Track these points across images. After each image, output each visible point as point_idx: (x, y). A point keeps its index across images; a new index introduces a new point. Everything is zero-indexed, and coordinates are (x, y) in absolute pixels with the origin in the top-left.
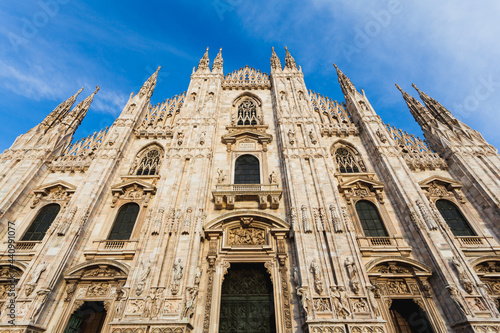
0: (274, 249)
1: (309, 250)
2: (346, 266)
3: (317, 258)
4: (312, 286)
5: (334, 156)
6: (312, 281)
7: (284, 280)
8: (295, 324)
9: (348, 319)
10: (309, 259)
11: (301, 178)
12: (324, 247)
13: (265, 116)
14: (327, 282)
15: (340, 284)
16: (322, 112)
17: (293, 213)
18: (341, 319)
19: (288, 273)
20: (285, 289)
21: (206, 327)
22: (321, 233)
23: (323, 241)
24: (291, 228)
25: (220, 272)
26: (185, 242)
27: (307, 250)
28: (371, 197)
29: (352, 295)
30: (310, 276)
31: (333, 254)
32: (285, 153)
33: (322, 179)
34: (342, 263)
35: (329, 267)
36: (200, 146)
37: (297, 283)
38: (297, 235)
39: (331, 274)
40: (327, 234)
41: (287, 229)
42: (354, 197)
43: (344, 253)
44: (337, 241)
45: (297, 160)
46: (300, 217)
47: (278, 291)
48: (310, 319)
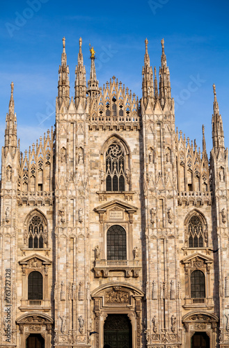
0: (134, 306)
1: (154, 311)
2: (172, 319)
3: (157, 315)
4: (152, 329)
5: (188, 225)
6: (152, 326)
7: (138, 323)
8: (141, 344)
9: (167, 343)
10: (153, 315)
11: (156, 258)
12: (162, 308)
13: (133, 175)
14: (160, 327)
15: (167, 328)
16: (187, 168)
17: (147, 286)
18: (163, 343)
19: (141, 320)
20: (138, 328)
21: (98, 346)
22: (162, 300)
23: (162, 305)
24: (145, 295)
25: (102, 319)
26: (82, 305)
27: (153, 310)
28: (203, 268)
29: (171, 333)
30: (152, 324)
31: (166, 312)
32: (146, 233)
33: (170, 259)
34: (170, 317)
35: (163, 320)
36: (79, 224)
37: (145, 326)
38: (148, 301)
39: (163, 323)
40: (166, 300)
41: (143, 295)
42: (191, 268)
43: (172, 311)
44: (170, 305)
45: (155, 241)
46: (151, 289)
47: (134, 329)
48: (149, 343)
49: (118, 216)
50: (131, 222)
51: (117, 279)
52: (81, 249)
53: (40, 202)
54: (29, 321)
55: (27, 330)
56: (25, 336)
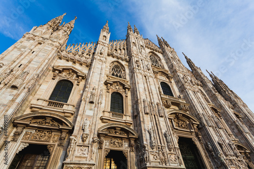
49: (163, 79)
50: (171, 82)
53: (121, 59)
54: (110, 132)
55: (107, 144)
56: (103, 154)
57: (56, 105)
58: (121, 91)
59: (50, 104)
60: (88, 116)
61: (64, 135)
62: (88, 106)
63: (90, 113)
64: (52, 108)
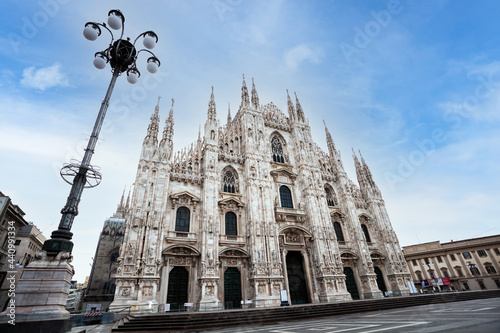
0: (304, 245)
1: (322, 248)
2: (335, 255)
4: (323, 263)
7: (309, 259)
8: (314, 277)
9: (335, 275)
10: (322, 251)
11: (316, 209)
13: (290, 156)
15: (333, 262)
17: (314, 229)
19: (311, 256)
22: (325, 240)
23: (326, 244)
26: (272, 241)
29: (336, 266)
30: (322, 259)
31: (330, 250)
33: (324, 211)
34: (333, 253)
35: (329, 255)
36: (265, 179)
37: (316, 261)
38: (317, 240)
39: (329, 258)
40: (328, 241)
41: (311, 237)
43: (333, 249)
44: (331, 244)
46: (317, 231)
47: (307, 263)
48: (323, 275)
49: (284, 180)
50: (293, 184)
51: (290, 224)
52: (267, 196)
53: (233, 161)
54: (227, 255)
55: (225, 264)
56: (223, 270)
57: (182, 235)
58: (234, 209)
59: (178, 234)
60: (210, 245)
61: (194, 259)
62: (208, 236)
63: (210, 242)
64: (181, 238)
